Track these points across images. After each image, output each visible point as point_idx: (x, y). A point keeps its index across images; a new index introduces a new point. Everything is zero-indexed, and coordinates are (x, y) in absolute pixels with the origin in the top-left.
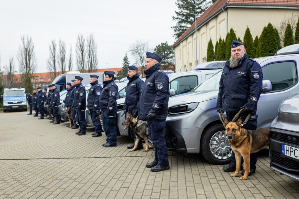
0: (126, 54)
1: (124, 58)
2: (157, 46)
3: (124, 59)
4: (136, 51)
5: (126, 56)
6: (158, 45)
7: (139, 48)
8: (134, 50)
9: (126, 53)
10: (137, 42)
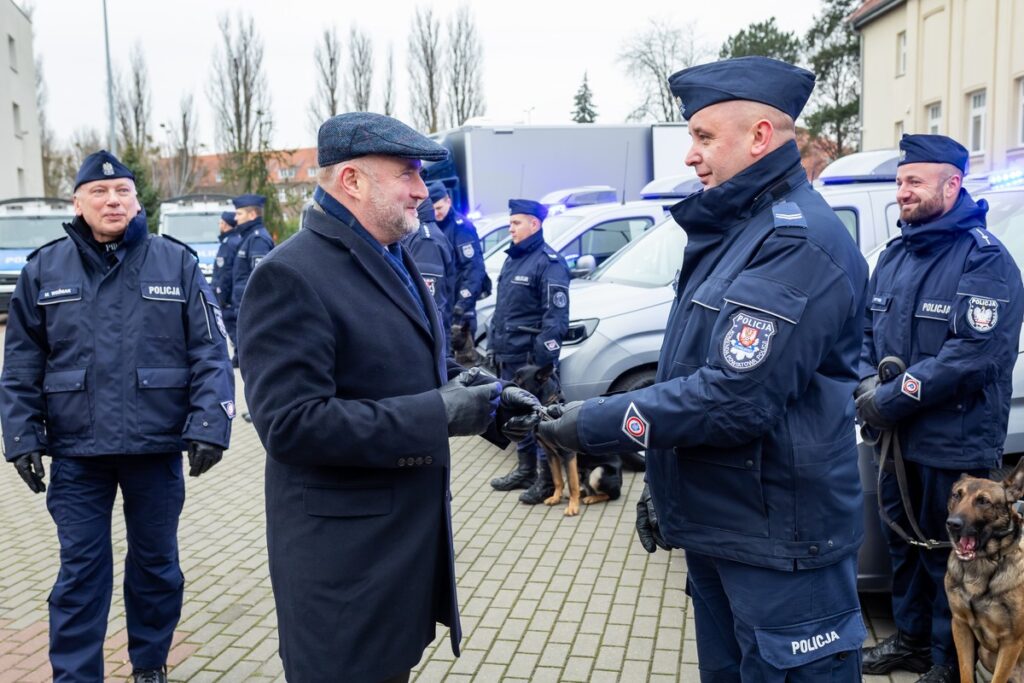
0: (586, 80)
1: (577, 94)
2: (730, 38)
3: (577, 98)
4: (644, 57)
5: (585, 86)
6: (734, 34)
7: (657, 48)
8: (640, 57)
9: (586, 74)
10: (653, 22)
